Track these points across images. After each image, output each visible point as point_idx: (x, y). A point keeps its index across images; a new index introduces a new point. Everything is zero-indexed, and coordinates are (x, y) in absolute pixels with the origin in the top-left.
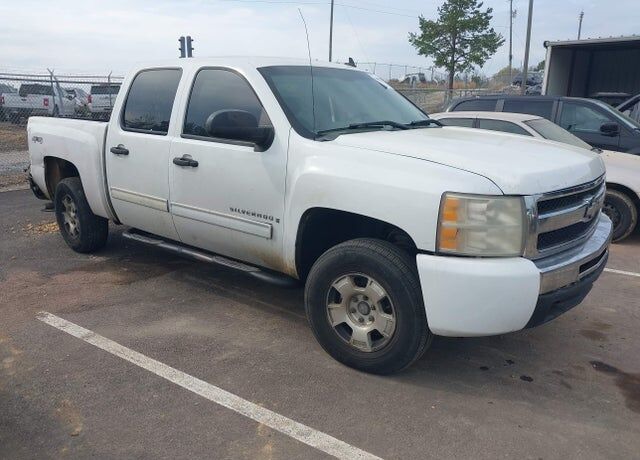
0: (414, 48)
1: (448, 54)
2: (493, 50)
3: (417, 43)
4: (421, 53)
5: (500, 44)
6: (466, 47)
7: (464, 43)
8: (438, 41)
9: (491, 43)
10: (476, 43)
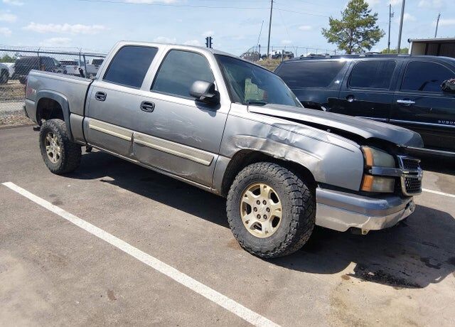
0: (325, 38)
1: (347, 42)
2: (377, 40)
3: (327, 35)
4: (330, 41)
5: (382, 36)
6: (359, 38)
7: (358, 35)
8: (340, 34)
9: (377, 36)
10: (365, 35)
